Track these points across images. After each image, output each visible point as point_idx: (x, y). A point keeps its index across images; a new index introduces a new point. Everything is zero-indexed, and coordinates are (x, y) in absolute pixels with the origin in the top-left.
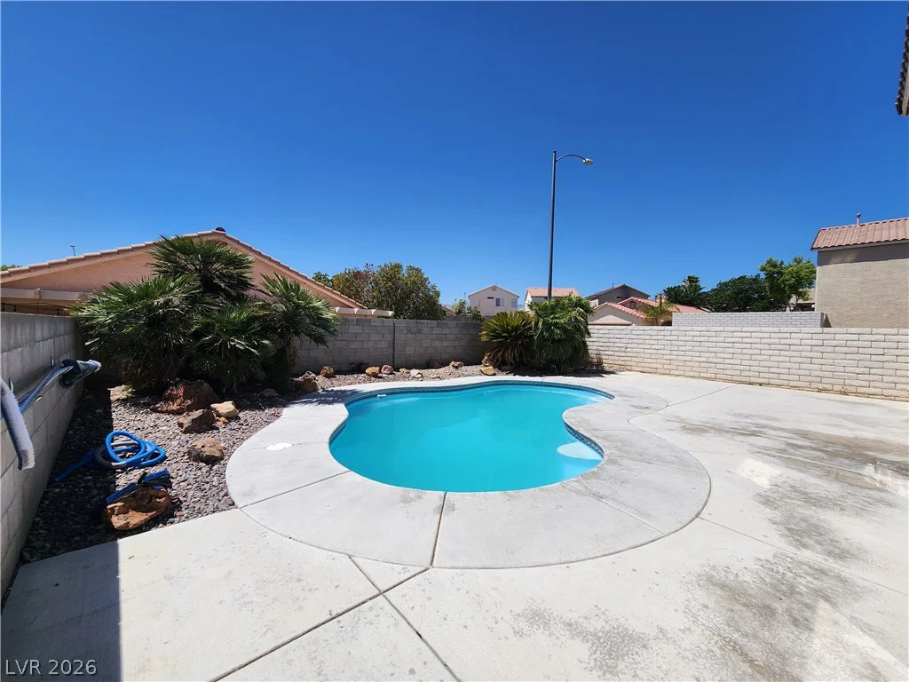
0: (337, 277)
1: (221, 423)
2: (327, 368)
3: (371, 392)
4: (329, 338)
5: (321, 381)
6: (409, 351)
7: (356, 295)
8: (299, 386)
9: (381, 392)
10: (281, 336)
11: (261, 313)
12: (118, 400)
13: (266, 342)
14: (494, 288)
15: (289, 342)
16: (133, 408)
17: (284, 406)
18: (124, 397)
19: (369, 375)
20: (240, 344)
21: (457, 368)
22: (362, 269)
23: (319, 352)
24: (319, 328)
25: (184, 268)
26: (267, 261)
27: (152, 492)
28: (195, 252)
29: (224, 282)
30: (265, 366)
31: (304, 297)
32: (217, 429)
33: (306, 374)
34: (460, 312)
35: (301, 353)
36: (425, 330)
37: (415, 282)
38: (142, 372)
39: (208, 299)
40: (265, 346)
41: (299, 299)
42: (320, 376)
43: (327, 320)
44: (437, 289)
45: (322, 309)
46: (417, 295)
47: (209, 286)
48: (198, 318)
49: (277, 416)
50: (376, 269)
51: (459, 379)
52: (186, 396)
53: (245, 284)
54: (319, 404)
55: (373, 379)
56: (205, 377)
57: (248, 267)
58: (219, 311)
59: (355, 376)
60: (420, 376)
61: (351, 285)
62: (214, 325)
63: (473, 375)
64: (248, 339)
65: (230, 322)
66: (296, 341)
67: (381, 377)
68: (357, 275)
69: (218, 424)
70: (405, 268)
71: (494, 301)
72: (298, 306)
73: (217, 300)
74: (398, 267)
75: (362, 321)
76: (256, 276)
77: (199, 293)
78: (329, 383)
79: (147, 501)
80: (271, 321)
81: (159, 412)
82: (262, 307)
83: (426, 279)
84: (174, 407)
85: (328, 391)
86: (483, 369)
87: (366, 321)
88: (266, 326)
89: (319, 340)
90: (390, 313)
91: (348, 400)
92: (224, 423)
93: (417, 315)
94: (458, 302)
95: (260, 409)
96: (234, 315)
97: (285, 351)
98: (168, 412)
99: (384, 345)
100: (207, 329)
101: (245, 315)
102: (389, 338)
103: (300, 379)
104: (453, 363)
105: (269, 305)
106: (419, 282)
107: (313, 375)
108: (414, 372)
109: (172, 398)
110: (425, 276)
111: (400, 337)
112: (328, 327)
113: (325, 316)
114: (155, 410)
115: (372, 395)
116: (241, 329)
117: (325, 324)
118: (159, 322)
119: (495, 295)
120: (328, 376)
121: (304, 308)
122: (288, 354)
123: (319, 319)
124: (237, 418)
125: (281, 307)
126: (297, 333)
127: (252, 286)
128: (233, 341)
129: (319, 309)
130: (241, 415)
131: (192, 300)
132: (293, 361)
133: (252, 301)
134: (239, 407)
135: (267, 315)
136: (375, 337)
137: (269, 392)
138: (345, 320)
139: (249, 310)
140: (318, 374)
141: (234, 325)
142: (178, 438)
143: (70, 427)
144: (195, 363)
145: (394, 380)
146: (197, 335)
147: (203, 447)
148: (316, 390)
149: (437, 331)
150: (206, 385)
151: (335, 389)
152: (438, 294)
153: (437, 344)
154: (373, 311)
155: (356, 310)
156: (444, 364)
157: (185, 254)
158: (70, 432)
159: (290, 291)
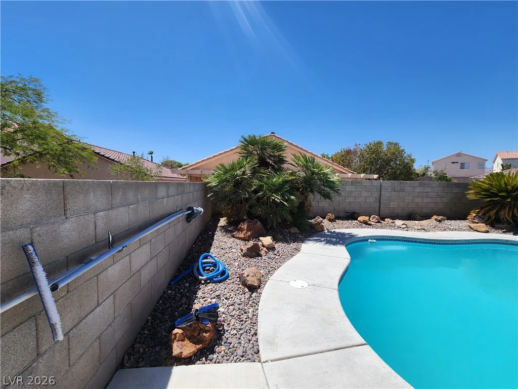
0: (336, 155)
1: (264, 252)
2: (330, 214)
3: (365, 237)
4: (333, 194)
5: (326, 223)
6: (393, 205)
7: (348, 165)
8: (312, 226)
9: (372, 237)
10: (302, 193)
11: (291, 178)
12: (220, 226)
13: (293, 197)
14: (459, 155)
15: (306, 197)
16: (224, 233)
17: (303, 242)
18: (223, 225)
19: (360, 222)
20: (278, 198)
21: (440, 221)
22: (352, 148)
23: (325, 204)
24: (327, 187)
25: (251, 153)
26: (295, 148)
27: (201, 326)
28: (257, 143)
29: (272, 160)
30: (292, 213)
31: (318, 166)
32: (261, 256)
33: (317, 218)
34: (424, 174)
35: (314, 204)
36: (408, 189)
37: (394, 154)
38: (231, 212)
39: (262, 171)
40: (292, 200)
41: (314, 168)
42: (325, 220)
43: (333, 182)
44: (412, 157)
45: (330, 175)
46: (395, 163)
47: (263, 163)
48: (256, 182)
49: (298, 250)
50: (363, 147)
51: (445, 232)
52: (248, 229)
53: (281, 161)
54: (326, 243)
55: (364, 225)
56: (259, 218)
57: (284, 150)
58: (267, 177)
59: (350, 221)
60: (404, 226)
61: (345, 159)
62: (263, 186)
63: (460, 230)
64: (283, 196)
65: (273, 185)
66: (311, 196)
67: (370, 225)
68: (349, 152)
69: (262, 252)
70: (385, 144)
71: (458, 166)
72: (313, 173)
73: (267, 170)
74: (380, 143)
75: (354, 182)
76: (288, 156)
77: (257, 167)
78: (331, 225)
79: (197, 333)
80: (296, 183)
81: (235, 237)
82: (291, 174)
83: (403, 150)
84: (242, 236)
85: (331, 232)
86: (472, 225)
87: (359, 182)
88: (292, 187)
89: (327, 196)
90: (376, 176)
91: (348, 242)
92: (266, 252)
93: (394, 177)
94: (423, 167)
95: (287, 242)
96: (274, 180)
97: (304, 203)
98: (239, 238)
99: (371, 200)
100: (260, 188)
101: (281, 180)
102: (377, 195)
103: (313, 221)
104: (435, 217)
105: (296, 172)
106: (397, 152)
107: (321, 219)
108: (399, 222)
109: (241, 230)
110: (401, 148)
111: (386, 195)
112: (334, 187)
113: (332, 180)
114: (233, 236)
115: (365, 239)
116: (278, 189)
117: (331, 185)
118: (239, 184)
119: (460, 160)
120: (330, 220)
121: (318, 174)
122: (306, 205)
123: (328, 181)
124: (273, 249)
125: (302, 174)
126: (312, 191)
127: (286, 161)
128: (273, 196)
129: (327, 174)
130: (276, 246)
131: (254, 171)
132: (309, 210)
133: (286, 171)
134: (275, 239)
135: (294, 179)
136: (364, 194)
137: (294, 230)
138: (343, 182)
139: (284, 177)
140: (324, 218)
141: (274, 186)
142: (239, 260)
143: (195, 243)
144: (253, 209)
145: (381, 227)
146: (256, 192)
147: (248, 276)
148: (323, 230)
149: (418, 190)
150: (259, 223)
151: (337, 231)
152: (413, 161)
153: (418, 200)
154: (362, 175)
155: (350, 175)
156: (427, 217)
157: (252, 145)
158: (194, 246)
159: (308, 163)
